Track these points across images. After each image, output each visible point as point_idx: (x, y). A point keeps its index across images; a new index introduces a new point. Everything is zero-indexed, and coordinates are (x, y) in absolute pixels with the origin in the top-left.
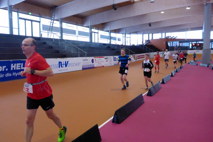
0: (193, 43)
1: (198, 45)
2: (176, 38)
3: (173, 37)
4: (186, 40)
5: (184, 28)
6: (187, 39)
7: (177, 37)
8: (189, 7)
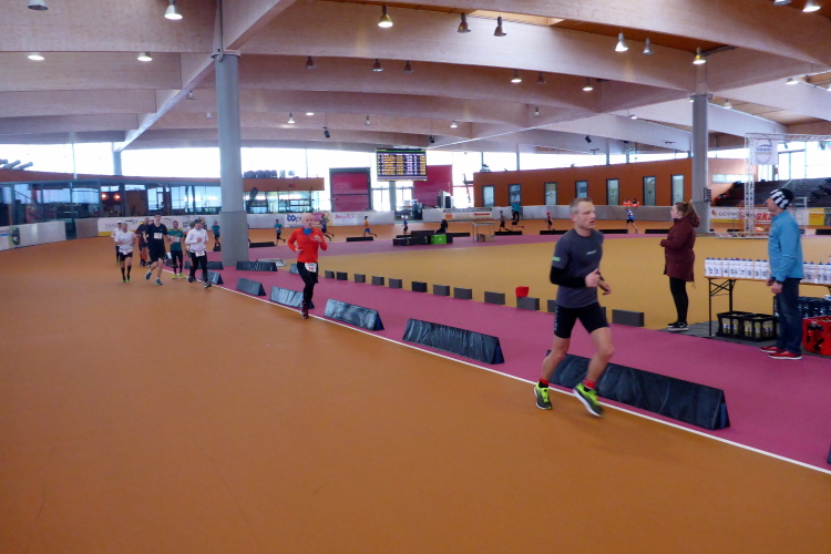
0: (105, 189)
1: (118, 197)
2: (26, 169)
3: (18, 162)
4: (75, 177)
5: (62, 128)
6: (79, 175)
7: (30, 164)
8: (148, 54)
